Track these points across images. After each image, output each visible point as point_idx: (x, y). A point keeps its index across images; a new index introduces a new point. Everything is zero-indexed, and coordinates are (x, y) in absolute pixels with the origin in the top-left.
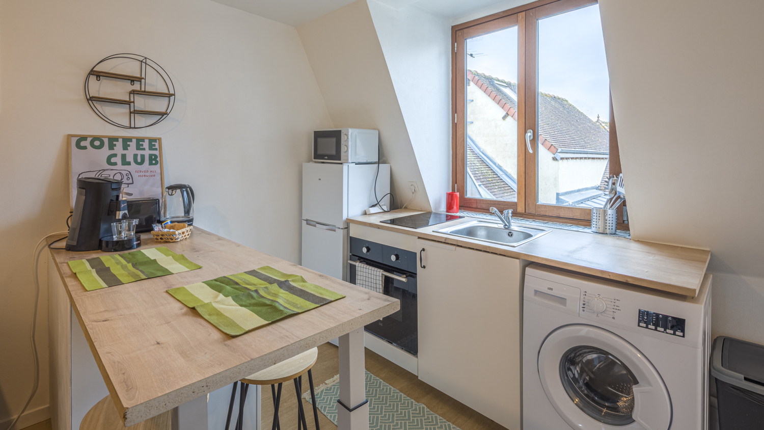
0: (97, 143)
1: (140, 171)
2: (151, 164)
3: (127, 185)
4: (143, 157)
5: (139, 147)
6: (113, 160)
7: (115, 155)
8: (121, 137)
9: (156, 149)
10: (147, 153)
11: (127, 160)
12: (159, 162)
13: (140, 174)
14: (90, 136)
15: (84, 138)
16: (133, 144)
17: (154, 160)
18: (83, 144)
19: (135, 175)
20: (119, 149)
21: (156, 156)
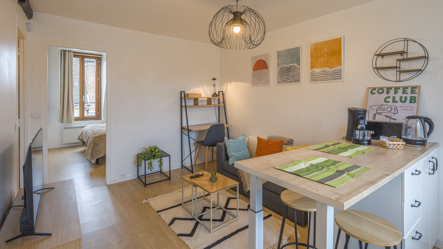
0: (381, 91)
1: (403, 107)
2: (411, 102)
3: (394, 114)
4: (406, 98)
5: (404, 92)
6: (388, 100)
7: (389, 97)
8: (393, 87)
9: (416, 93)
10: (409, 95)
11: (396, 100)
12: (417, 101)
13: (402, 108)
14: (377, 88)
15: (374, 89)
16: (400, 91)
17: (413, 100)
18: (374, 92)
19: (399, 109)
20: (392, 93)
21: (415, 98)
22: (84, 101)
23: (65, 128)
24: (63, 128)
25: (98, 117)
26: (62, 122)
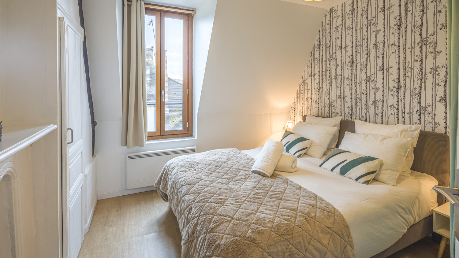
22: (163, 100)
23: (130, 158)
24: (127, 157)
25: (187, 132)
26: (126, 145)
